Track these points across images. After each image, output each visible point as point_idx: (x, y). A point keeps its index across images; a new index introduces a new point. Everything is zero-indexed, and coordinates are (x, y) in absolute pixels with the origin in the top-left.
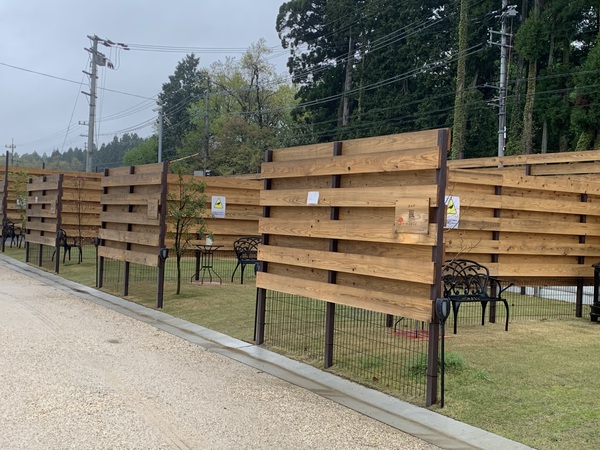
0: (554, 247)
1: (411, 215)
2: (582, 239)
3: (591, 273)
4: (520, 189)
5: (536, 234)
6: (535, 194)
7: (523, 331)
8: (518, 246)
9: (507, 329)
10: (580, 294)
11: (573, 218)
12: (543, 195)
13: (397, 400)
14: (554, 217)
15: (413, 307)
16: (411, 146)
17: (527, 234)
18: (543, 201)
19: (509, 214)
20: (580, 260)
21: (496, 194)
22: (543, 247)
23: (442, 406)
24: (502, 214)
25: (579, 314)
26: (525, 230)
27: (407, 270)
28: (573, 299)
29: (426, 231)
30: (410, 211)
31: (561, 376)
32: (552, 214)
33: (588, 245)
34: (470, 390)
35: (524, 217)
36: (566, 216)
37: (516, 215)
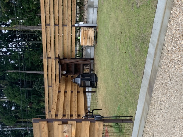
0: (75, 99)
1: (65, 132)
2: (72, 92)
3: (82, 88)
4: (56, 109)
5: (71, 104)
6: (58, 105)
7: (102, 104)
8: (75, 109)
9: (102, 110)
10: (89, 92)
11: (66, 94)
12: (58, 103)
13: (133, 134)
14: (65, 99)
15: (98, 130)
16: (39, 134)
17: (71, 106)
18: (60, 102)
19: (65, 112)
20: (78, 92)
21: (58, 116)
22: (75, 102)
23: (132, 117)
24: (65, 114)
25: (95, 92)
26: (70, 107)
27: (85, 133)
28: (90, 94)
29: (71, 125)
30: (63, 132)
31: (115, 85)
32: (64, 100)
33: (74, 90)
34: (125, 110)
35: (65, 108)
36: (65, 96)
37: (65, 110)
